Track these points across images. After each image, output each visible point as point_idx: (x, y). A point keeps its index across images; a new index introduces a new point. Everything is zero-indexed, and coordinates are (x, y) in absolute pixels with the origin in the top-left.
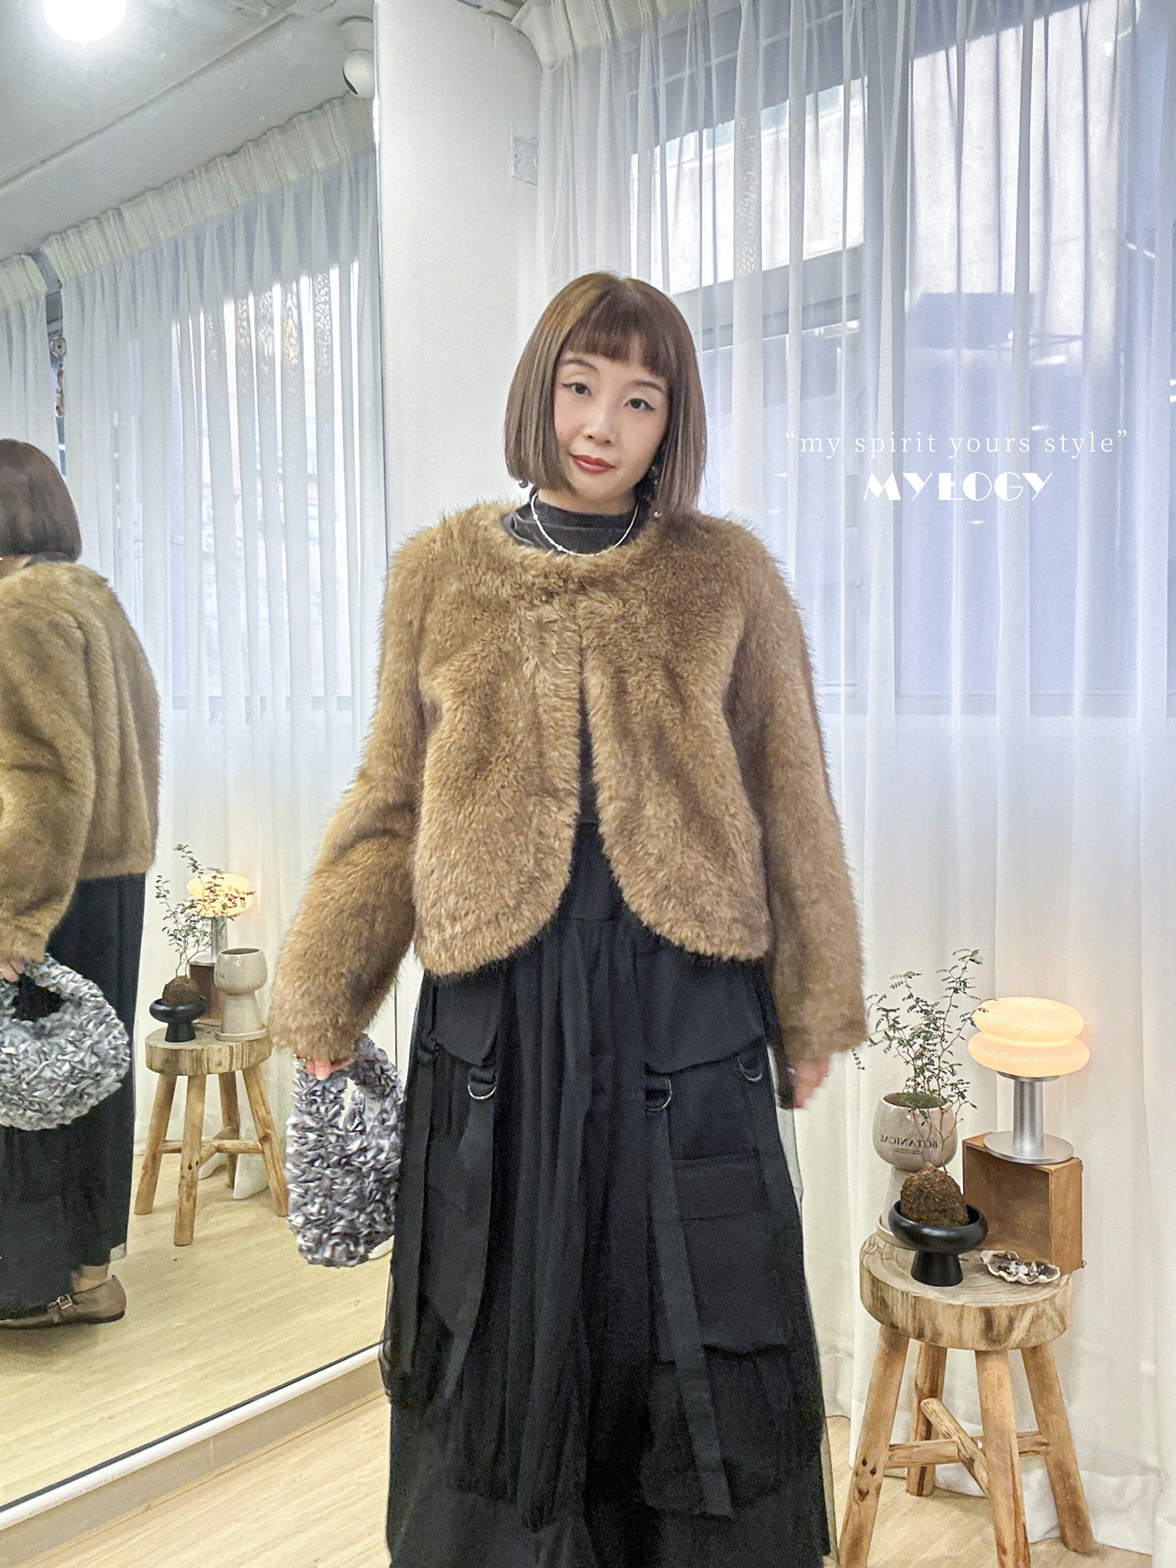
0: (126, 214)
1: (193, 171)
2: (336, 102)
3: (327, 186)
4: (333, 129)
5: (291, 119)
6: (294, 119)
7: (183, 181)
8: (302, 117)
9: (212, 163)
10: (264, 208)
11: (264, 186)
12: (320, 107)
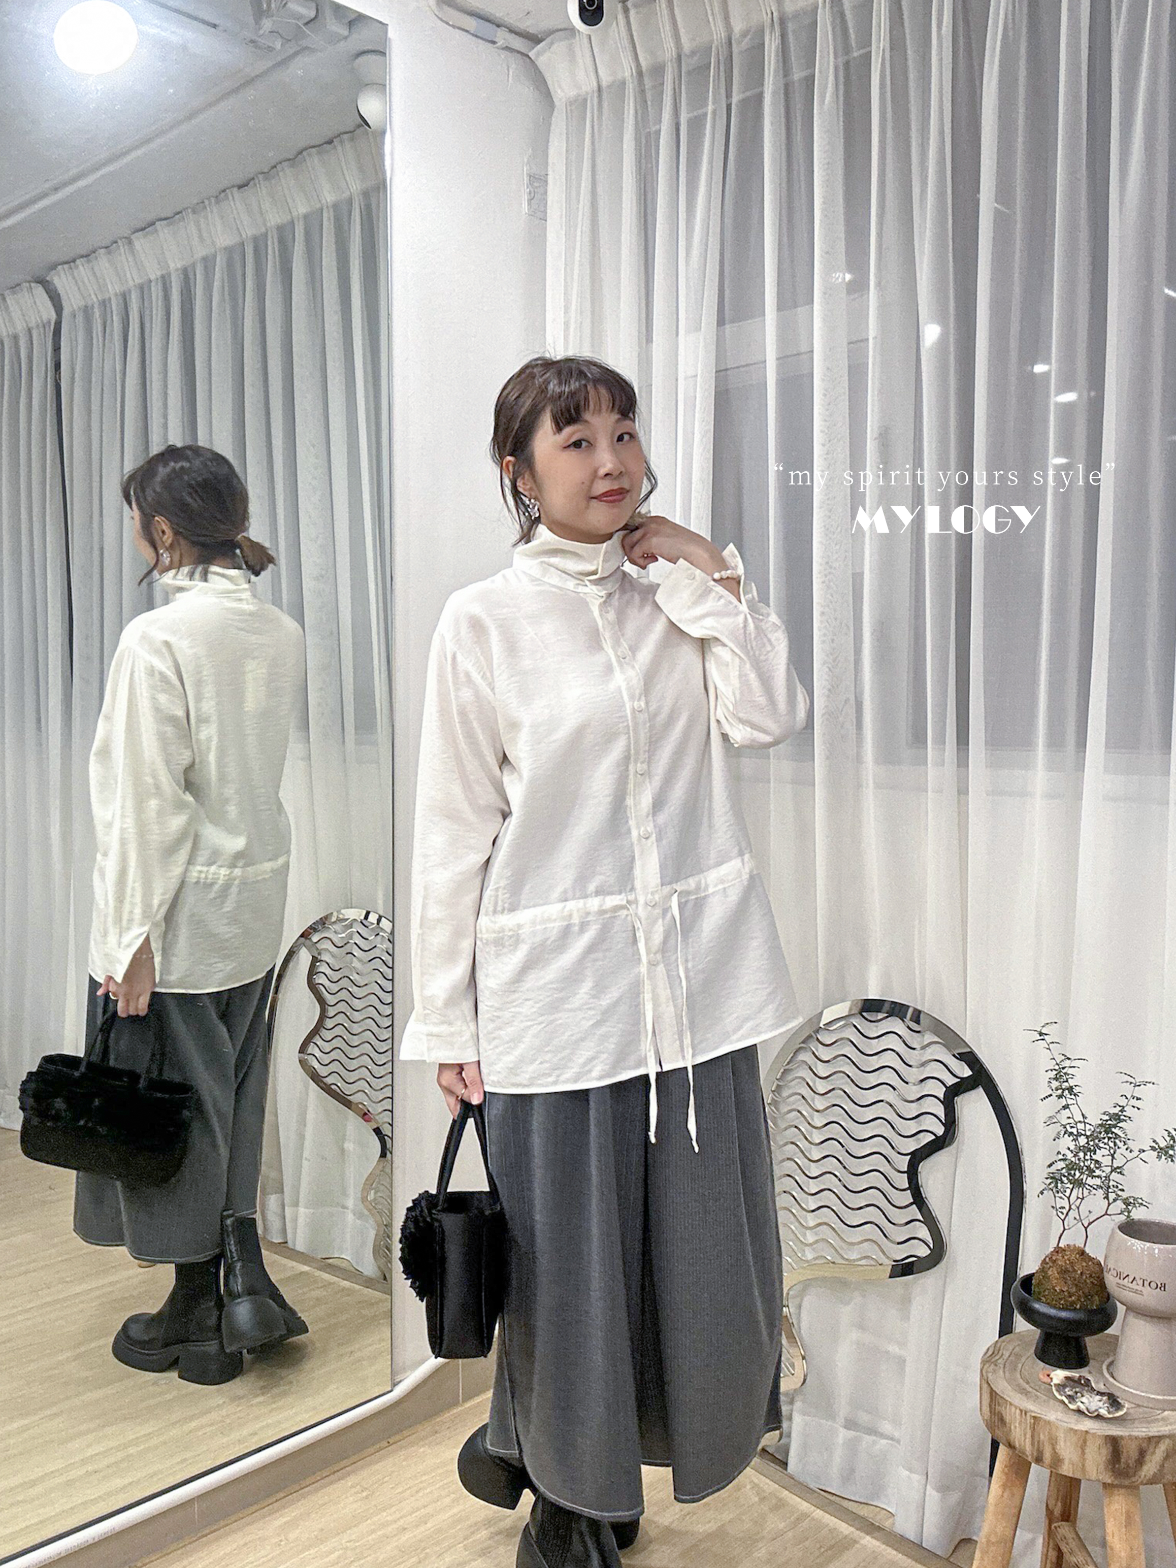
0: (137, 245)
1: (203, 202)
2: (345, 136)
3: (338, 220)
4: (343, 164)
5: (300, 153)
6: (305, 153)
7: (194, 212)
8: (314, 150)
9: (223, 195)
10: (276, 240)
11: (275, 219)
12: (330, 142)
